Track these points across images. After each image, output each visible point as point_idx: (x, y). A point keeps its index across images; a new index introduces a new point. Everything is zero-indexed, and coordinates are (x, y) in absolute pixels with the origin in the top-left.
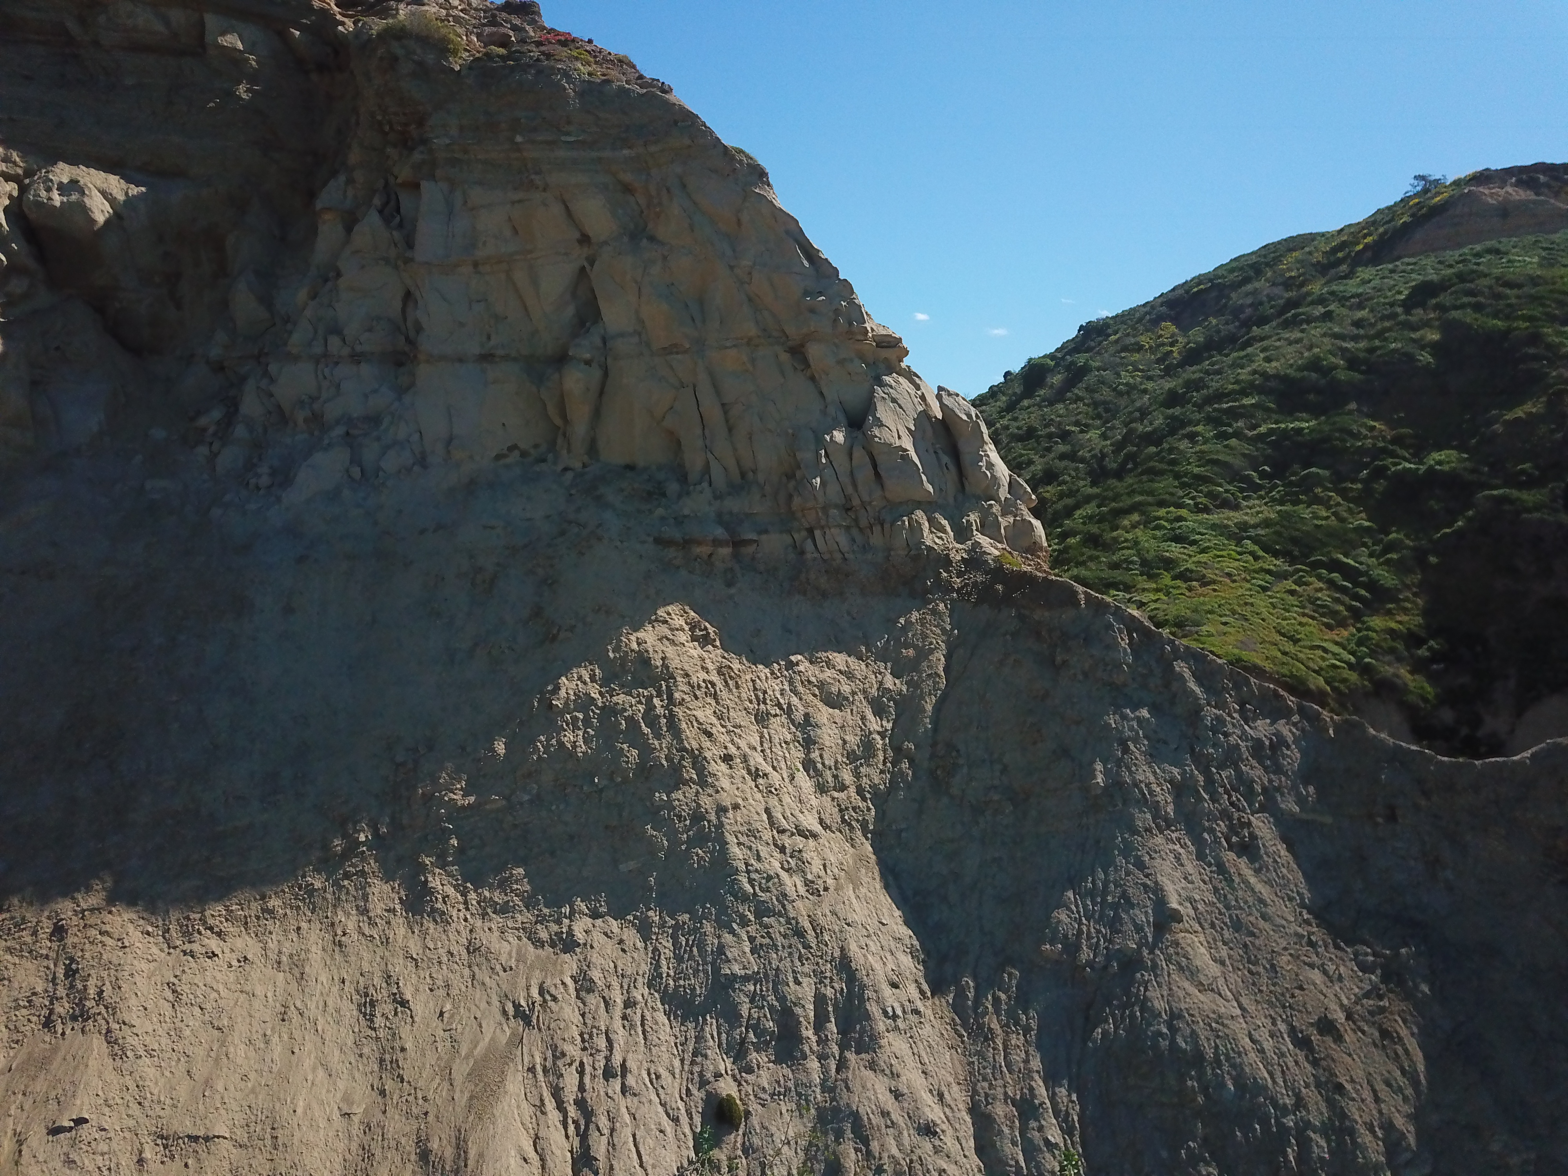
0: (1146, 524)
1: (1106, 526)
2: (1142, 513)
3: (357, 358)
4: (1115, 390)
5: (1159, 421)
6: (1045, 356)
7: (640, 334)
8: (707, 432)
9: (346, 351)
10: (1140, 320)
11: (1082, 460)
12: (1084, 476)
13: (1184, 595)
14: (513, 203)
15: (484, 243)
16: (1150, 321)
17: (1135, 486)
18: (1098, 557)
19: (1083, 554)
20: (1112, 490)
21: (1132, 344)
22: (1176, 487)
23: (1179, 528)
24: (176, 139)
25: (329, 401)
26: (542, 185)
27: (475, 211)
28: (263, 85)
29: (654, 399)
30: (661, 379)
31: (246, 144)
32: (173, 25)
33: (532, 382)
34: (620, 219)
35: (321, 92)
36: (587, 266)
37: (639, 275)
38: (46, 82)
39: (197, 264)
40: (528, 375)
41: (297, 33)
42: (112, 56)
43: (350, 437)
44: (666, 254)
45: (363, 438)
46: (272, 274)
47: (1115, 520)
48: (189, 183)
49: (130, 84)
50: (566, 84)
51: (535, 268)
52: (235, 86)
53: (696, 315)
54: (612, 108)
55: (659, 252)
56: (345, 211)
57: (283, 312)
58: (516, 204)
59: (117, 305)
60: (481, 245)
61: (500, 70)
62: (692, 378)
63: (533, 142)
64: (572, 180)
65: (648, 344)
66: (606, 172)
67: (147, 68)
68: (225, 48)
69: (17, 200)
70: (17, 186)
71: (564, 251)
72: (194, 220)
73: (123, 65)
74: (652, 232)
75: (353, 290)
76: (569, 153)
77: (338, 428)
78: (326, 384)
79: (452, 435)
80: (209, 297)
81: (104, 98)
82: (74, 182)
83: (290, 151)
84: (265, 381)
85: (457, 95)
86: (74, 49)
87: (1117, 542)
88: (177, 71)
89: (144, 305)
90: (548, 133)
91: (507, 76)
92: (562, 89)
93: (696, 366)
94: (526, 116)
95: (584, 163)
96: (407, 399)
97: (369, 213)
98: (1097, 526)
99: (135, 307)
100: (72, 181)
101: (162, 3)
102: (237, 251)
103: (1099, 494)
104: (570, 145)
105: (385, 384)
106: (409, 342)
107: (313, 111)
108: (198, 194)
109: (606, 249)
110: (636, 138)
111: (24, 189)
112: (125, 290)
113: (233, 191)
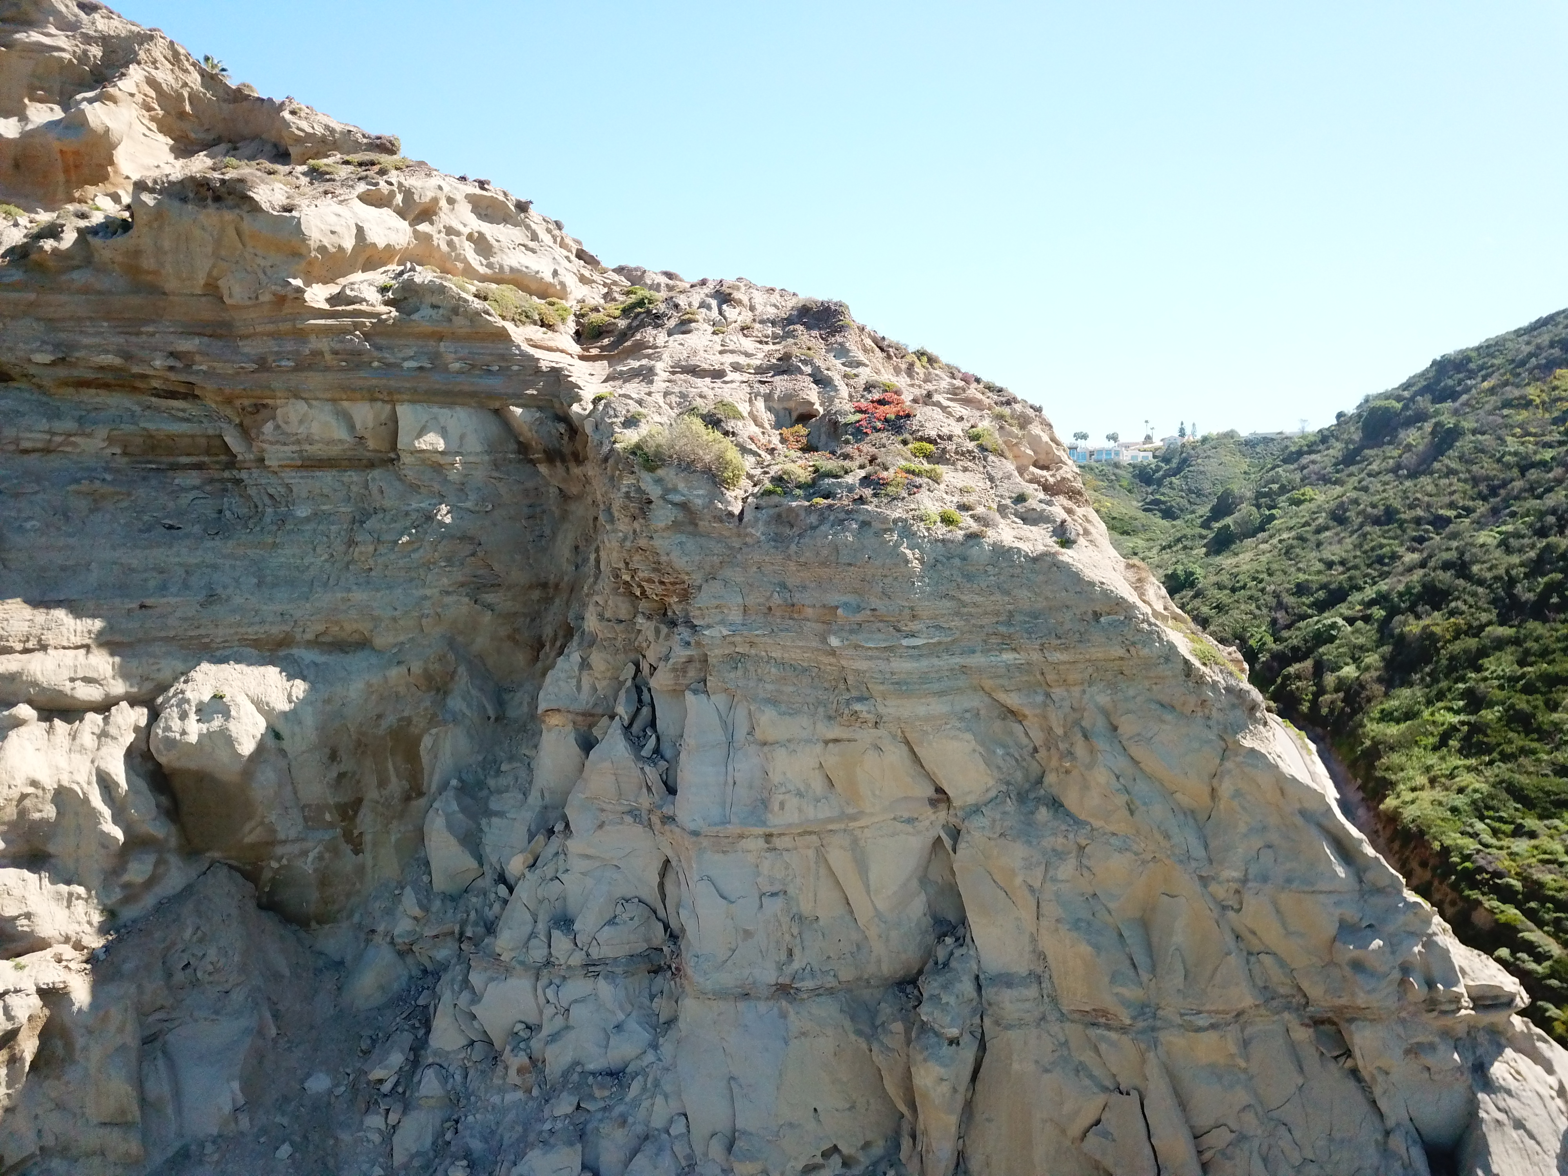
1: (1539, 700)
3: (591, 967)
4: (1499, 461)
6: (1387, 396)
7: (1039, 979)
9: (577, 959)
10: (1523, 363)
11: (1481, 582)
12: (1486, 606)
14: (826, 742)
15: (782, 805)
16: (1538, 367)
18: (1534, 752)
19: (1511, 742)
20: (1537, 640)
21: (1516, 399)
24: (359, 596)
25: (554, 1038)
26: (871, 718)
27: (766, 749)
28: (473, 497)
29: (1068, 1108)
30: (1080, 1069)
31: (450, 589)
32: (358, 426)
33: (859, 1033)
34: (999, 768)
35: (553, 491)
36: (947, 842)
37: (1036, 877)
38: (197, 529)
39: (382, 783)
40: (853, 1018)
41: (518, 411)
42: (282, 478)
43: (581, 1117)
44: (1083, 842)
45: (601, 1121)
46: (481, 789)
47: (1551, 692)
48: (374, 660)
49: (304, 515)
50: (907, 551)
51: (862, 843)
52: (435, 505)
53: (1141, 958)
54: (983, 585)
55: (1071, 836)
56: (580, 719)
57: (494, 859)
58: (831, 745)
59: (275, 865)
60: (776, 808)
61: (803, 514)
62: (1138, 1082)
63: (856, 647)
64: (922, 710)
65: (1054, 1001)
66: (975, 689)
67: (325, 491)
68: (423, 451)
69: (143, 736)
70: (145, 710)
71: (906, 815)
72: (379, 717)
73: (294, 490)
74: (1055, 791)
75: (588, 857)
76: (916, 665)
77: (565, 1094)
78: (549, 1011)
79: (734, 1131)
80: (397, 832)
81: (270, 540)
82: (218, 697)
83: (509, 588)
84: (465, 996)
85: (739, 556)
86: (235, 472)
87: (1561, 731)
88: (362, 491)
89: (310, 859)
90: (880, 636)
91: (813, 528)
92: (903, 565)
93: (1144, 1061)
94: (846, 604)
95: (939, 679)
96: (667, 1047)
97: (610, 731)
98: (1524, 697)
99: (299, 863)
100: (215, 696)
101: (344, 397)
102: (436, 757)
103: (1516, 641)
104: (916, 652)
105: (634, 1014)
106: (671, 935)
107: (541, 520)
108: (385, 677)
109: (978, 821)
110: (1025, 635)
111: (154, 715)
112: (284, 842)
113: (431, 667)
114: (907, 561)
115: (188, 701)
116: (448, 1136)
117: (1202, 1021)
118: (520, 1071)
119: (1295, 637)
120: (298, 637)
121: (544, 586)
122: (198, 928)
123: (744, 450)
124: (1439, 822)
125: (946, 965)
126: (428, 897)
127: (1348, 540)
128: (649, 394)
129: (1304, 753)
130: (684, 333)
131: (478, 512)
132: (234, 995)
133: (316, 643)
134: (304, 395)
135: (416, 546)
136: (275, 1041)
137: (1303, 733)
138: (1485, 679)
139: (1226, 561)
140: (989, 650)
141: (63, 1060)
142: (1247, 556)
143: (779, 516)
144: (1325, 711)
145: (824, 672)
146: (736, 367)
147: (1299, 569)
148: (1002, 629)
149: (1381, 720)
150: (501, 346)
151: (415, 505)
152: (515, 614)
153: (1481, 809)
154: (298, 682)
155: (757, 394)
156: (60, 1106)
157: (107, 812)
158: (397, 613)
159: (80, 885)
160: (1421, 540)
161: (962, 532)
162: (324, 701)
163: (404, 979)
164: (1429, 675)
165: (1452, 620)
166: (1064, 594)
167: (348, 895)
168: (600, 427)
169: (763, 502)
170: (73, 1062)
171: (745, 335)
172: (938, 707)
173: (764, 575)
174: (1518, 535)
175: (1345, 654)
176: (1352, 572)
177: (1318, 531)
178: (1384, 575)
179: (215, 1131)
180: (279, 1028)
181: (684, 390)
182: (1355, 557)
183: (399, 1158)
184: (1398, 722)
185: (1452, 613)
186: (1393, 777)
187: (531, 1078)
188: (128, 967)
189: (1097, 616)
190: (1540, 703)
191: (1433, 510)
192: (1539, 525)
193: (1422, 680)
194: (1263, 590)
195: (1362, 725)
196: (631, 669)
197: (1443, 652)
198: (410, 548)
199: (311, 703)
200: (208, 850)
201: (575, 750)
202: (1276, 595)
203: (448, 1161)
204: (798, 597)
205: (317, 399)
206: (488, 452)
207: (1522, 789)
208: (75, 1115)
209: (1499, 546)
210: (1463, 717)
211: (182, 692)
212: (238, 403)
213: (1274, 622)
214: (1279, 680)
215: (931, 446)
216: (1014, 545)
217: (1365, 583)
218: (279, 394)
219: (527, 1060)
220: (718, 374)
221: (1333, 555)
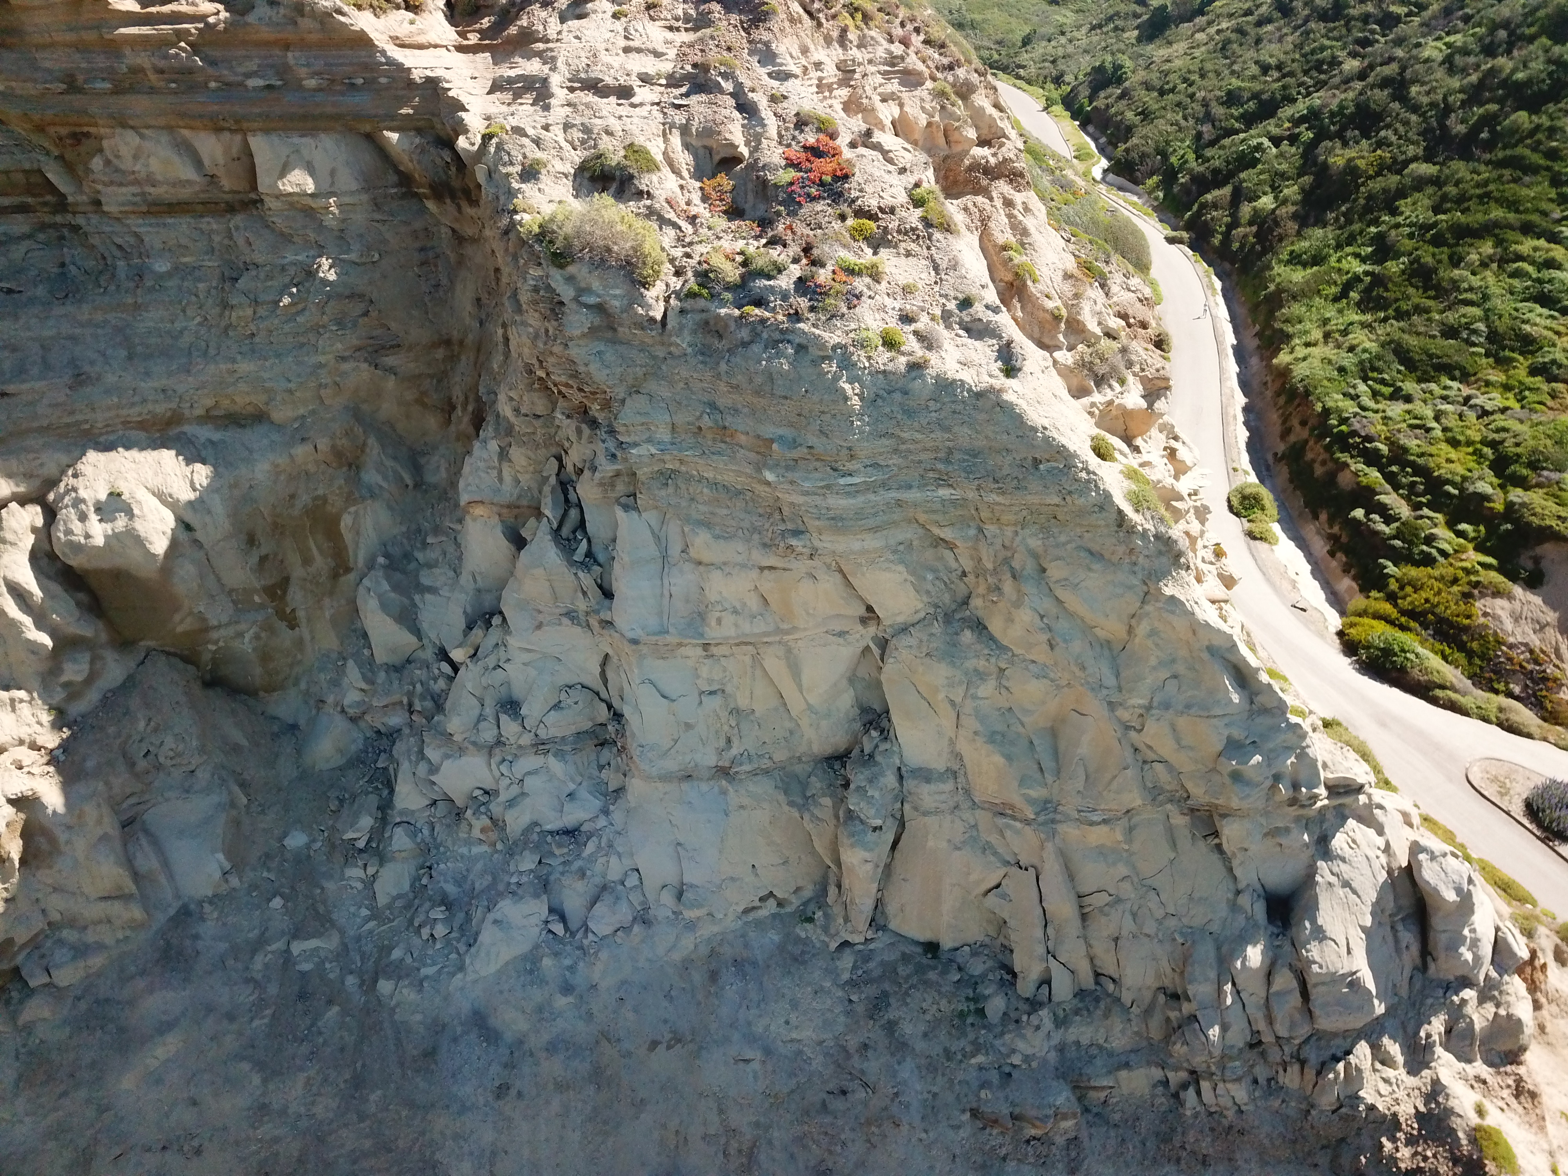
0: (1503, 261)
1: (1444, 254)
2: (1500, 242)
3: (540, 746)
5: (1537, 66)
7: (955, 774)
8: (1050, 930)
9: (526, 740)
11: (1415, 108)
12: (1415, 137)
13: (1544, 404)
14: (762, 569)
15: (719, 620)
17: (1491, 187)
18: (1427, 311)
19: (1408, 298)
20: (1456, 184)
22: (1551, 200)
23: (1550, 281)
24: (245, 367)
25: (511, 803)
26: (807, 551)
27: (701, 568)
28: (356, 246)
29: (973, 877)
30: (987, 848)
31: (347, 354)
32: (207, 162)
33: (791, 804)
34: (928, 592)
35: (445, 232)
36: (876, 651)
37: (958, 695)
38: (40, 291)
39: (307, 561)
40: (786, 793)
41: (394, 136)
42: (128, 226)
43: (545, 870)
44: (1003, 666)
45: (562, 874)
46: (409, 562)
47: (1458, 244)
48: (275, 437)
49: (164, 269)
50: (847, 386)
51: (795, 651)
52: (315, 258)
53: (1048, 764)
54: (924, 422)
55: (993, 660)
56: (505, 511)
57: (433, 636)
58: (766, 572)
59: (213, 647)
60: (713, 623)
61: (732, 326)
62: (1035, 861)
63: (792, 482)
64: (857, 546)
65: (967, 792)
66: (910, 522)
67: (184, 241)
68: (290, 194)
69: (44, 536)
70: (38, 509)
71: (838, 629)
72: (292, 497)
73: (147, 239)
74: (980, 613)
75: (529, 651)
76: (852, 501)
77: (526, 853)
78: (505, 782)
79: (683, 884)
80: (329, 608)
81: (130, 300)
82: (115, 495)
83: (410, 348)
84: (422, 768)
85: (664, 367)
86: (69, 217)
87: (1458, 289)
88: (226, 242)
89: (246, 640)
90: (817, 475)
91: (745, 344)
92: (841, 402)
93: (1042, 848)
94: (781, 437)
95: (875, 514)
96: (617, 816)
97: (540, 534)
98: (1431, 249)
99: (236, 644)
100: (111, 494)
101: (181, 123)
102: (358, 533)
103: (1437, 182)
104: (853, 488)
105: (584, 784)
106: (615, 714)
107: (436, 266)
108: (291, 456)
109: (905, 641)
110: (963, 475)
111: (51, 514)
112: (219, 627)
113: (339, 443)
114: (846, 399)
115: (83, 501)
116: (424, 881)
117: (1095, 818)
118: (483, 830)
119: (1217, 157)
120: (187, 412)
121: (447, 342)
122: (150, 720)
123: (663, 221)
124: (1325, 383)
125: (871, 756)
126: (372, 671)
127: (1290, 39)
128: (546, 128)
129: (1209, 293)
130: (580, 17)
131: (364, 264)
132: (199, 774)
133: (208, 418)
134: (131, 123)
135: (300, 307)
136: (247, 807)
137: (1211, 270)
138: (1397, 226)
139: (1157, 52)
140: (926, 485)
141: (51, 853)
142: (1180, 47)
143: (707, 323)
144: (1236, 246)
145: (759, 496)
146: (645, 79)
147: (1233, 73)
148: (940, 466)
149: (1289, 262)
150: (363, 53)
151: (290, 257)
152: (420, 376)
153: (1366, 371)
154: (198, 466)
155: (672, 126)
156: (55, 889)
157: (27, 621)
158: (292, 386)
159: (19, 689)
160: (1365, 43)
161: (903, 360)
162: (231, 487)
163: (361, 742)
164: (1344, 214)
165: (1379, 152)
166: (1005, 436)
167: (291, 666)
168: (496, 176)
169: (689, 304)
170: (60, 853)
171: (652, 19)
172: (872, 542)
173: (693, 393)
174: (1465, 51)
175: (1265, 181)
176: (1288, 79)
177: (1259, 24)
178: (1320, 85)
179: (210, 894)
180: (247, 795)
181: (586, 120)
182: (1293, 61)
183: (382, 900)
184: (1305, 265)
185: (1380, 144)
186: (1290, 330)
187: (493, 836)
188: (90, 764)
189: (1036, 462)
190: (1445, 257)
191: (1384, 6)
192: (1488, 40)
193: (1337, 219)
194: (1192, 96)
195: (1270, 268)
196: (555, 464)
197: (1362, 189)
198: (293, 310)
199: (218, 491)
200: (141, 639)
201: (504, 545)
202: (1205, 104)
203: (427, 905)
204: (729, 421)
205: (148, 127)
206: (365, 190)
207: (1408, 351)
208: (74, 894)
209: (1443, 63)
210: (1368, 268)
211: (75, 490)
212: (52, 130)
213: (1199, 136)
214: (1195, 208)
215: (872, 224)
216: (958, 377)
217: (1299, 93)
218: (100, 122)
219: (488, 822)
220: (624, 93)
221: (1271, 56)
